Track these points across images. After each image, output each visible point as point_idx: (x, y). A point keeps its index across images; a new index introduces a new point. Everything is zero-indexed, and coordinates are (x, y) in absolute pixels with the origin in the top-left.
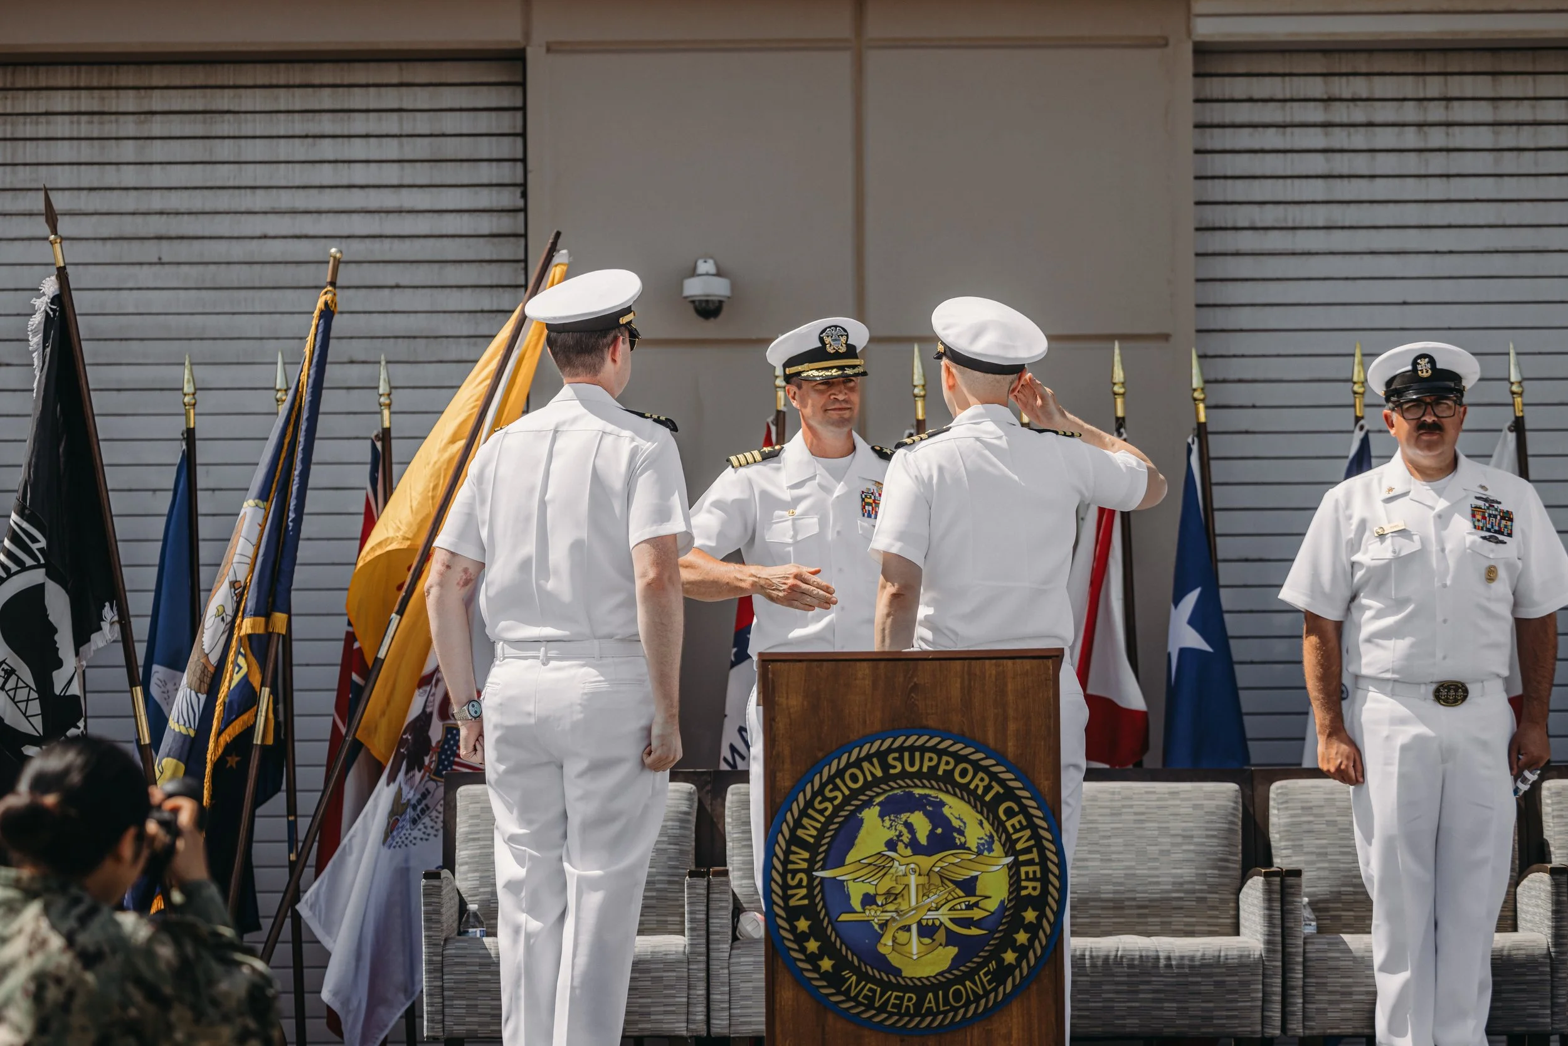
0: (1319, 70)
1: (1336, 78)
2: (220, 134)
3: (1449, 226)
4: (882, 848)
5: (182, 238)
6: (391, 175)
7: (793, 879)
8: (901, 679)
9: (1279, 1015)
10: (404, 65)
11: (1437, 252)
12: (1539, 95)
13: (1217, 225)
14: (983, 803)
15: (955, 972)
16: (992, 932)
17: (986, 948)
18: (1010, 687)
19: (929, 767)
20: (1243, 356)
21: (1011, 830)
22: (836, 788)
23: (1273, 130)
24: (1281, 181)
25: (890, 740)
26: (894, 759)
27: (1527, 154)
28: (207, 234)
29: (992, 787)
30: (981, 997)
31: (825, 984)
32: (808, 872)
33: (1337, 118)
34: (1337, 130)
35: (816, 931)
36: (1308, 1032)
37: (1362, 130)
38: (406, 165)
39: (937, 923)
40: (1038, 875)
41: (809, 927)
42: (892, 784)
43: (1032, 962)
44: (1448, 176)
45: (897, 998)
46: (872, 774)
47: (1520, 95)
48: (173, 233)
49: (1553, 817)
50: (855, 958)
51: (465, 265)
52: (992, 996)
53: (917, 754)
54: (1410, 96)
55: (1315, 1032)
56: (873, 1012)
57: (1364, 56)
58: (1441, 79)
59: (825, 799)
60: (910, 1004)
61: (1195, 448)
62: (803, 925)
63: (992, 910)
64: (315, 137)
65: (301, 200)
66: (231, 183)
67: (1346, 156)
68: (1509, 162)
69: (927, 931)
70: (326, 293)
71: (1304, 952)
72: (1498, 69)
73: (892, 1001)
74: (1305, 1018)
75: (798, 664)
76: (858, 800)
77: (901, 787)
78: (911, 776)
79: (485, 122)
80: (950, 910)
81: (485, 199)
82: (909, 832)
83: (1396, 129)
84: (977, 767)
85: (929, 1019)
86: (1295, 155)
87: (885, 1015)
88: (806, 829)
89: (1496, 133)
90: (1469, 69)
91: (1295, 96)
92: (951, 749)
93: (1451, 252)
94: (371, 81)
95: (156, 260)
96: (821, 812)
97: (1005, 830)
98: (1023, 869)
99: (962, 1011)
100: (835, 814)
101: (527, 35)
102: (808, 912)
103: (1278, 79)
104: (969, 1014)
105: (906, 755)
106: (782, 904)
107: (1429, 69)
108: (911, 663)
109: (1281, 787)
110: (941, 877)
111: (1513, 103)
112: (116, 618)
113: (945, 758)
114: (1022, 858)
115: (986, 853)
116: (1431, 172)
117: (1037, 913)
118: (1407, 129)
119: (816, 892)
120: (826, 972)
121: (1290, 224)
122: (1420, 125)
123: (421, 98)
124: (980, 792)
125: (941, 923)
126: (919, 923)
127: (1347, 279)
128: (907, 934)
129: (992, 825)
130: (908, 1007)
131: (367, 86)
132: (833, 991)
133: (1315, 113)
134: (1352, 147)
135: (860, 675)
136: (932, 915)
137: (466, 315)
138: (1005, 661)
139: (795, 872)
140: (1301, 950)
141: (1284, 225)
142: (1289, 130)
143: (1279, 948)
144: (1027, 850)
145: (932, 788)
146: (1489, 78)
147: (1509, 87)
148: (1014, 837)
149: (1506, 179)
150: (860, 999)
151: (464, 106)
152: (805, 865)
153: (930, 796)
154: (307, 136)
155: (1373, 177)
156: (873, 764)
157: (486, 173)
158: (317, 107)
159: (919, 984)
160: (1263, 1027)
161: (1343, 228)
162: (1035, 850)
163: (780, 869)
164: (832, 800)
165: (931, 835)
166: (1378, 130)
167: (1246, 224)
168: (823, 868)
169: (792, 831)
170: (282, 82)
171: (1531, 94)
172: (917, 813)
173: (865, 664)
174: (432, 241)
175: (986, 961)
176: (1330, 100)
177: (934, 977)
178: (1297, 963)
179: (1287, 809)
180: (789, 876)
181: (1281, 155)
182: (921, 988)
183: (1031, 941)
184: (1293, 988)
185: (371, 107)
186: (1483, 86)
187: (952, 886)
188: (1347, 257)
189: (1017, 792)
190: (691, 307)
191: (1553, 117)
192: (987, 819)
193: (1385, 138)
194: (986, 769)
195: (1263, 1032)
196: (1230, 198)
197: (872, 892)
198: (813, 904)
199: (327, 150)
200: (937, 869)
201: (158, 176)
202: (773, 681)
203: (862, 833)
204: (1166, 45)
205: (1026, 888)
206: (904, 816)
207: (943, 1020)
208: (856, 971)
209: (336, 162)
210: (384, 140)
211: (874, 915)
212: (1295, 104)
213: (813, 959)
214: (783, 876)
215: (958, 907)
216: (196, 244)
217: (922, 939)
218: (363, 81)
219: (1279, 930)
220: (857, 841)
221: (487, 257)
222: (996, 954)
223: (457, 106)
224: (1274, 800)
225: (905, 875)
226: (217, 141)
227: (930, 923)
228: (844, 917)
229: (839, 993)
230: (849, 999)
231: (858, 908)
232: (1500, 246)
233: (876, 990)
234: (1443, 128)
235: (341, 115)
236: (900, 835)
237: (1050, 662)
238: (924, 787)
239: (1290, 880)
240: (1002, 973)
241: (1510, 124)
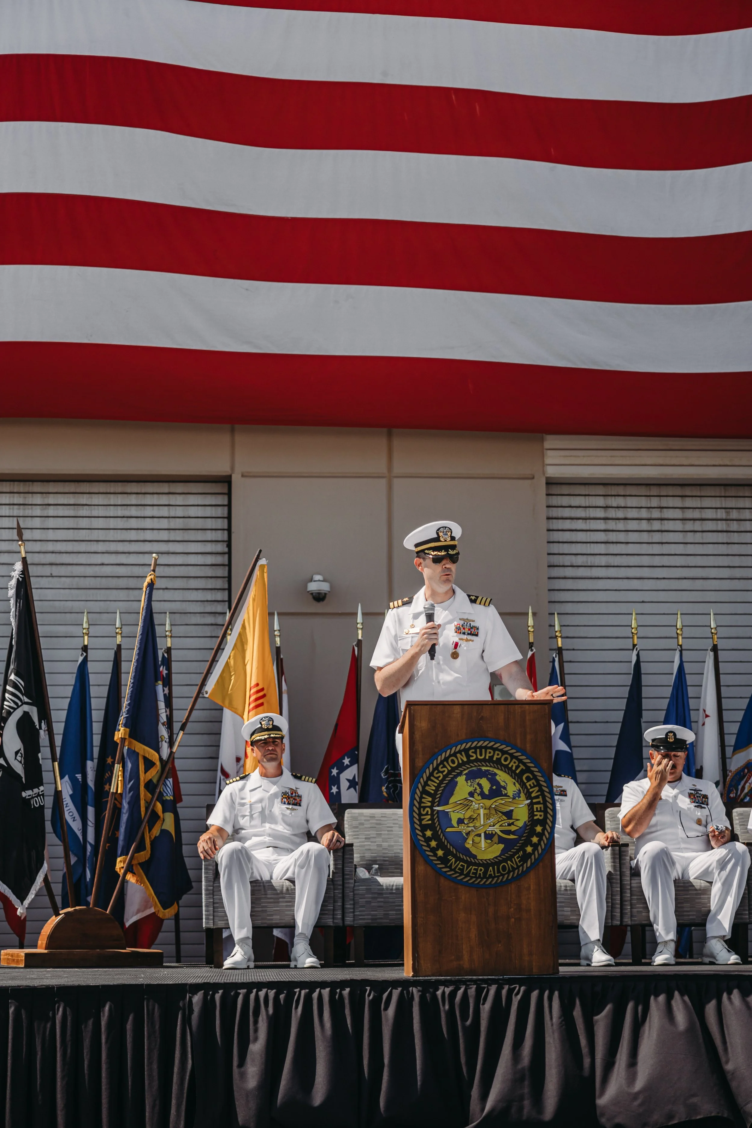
0: (601, 494)
1: (610, 498)
2: (82, 515)
3: (663, 566)
4: (467, 796)
5: (62, 564)
6: (164, 535)
7: (424, 811)
8: (475, 714)
9: (619, 914)
10: (171, 484)
11: (657, 578)
12: (703, 506)
13: (555, 564)
14: (516, 774)
15: (503, 857)
16: (520, 837)
17: (518, 845)
18: (527, 718)
19: (489, 757)
20: (568, 626)
21: (529, 787)
22: (445, 766)
23: (581, 521)
24: (585, 544)
25: (470, 743)
26: (472, 752)
27: (698, 533)
28: (75, 562)
29: (520, 766)
30: (516, 869)
31: (440, 862)
32: (431, 807)
33: (610, 516)
34: (610, 521)
35: (435, 836)
36: (633, 923)
37: (622, 521)
38: (171, 531)
39: (494, 833)
40: (542, 809)
41: (432, 834)
42: (471, 765)
43: (540, 851)
44: (662, 543)
45: (474, 869)
46: (462, 760)
47: (695, 506)
48: (58, 562)
49: (740, 825)
50: (454, 850)
51: (199, 579)
52: (521, 868)
53: (483, 750)
54: (644, 506)
55: (636, 923)
56: (463, 876)
57: (622, 487)
58: (658, 498)
59: (439, 772)
60: (481, 872)
61: (557, 659)
62: (429, 833)
63: (520, 826)
64: (127, 517)
65: (120, 547)
66: (87, 539)
67: (615, 533)
68: (690, 537)
69: (489, 836)
70: (150, 575)
71: (631, 884)
72: (684, 494)
73: (472, 871)
74: (632, 916)
75: (426, 707)
76: (455, 772)
77: (476, 766)
78: (480, 761)
79: (209, 512)
80: (500, 826)
81: (209, 548)
82: (480, 788)
83: (638, 521)
84: (512, 756)
85: (490, 880)
86: (592, 533)
87: (469, 878)
88: (430, 786)
89: (684, 524)
90: (671, 494)
91: (591, 506)
92: (500, 748)
93: (664, 578)
94: (155, 491)
95: (49, 575)
96: (437, 778)
97: (526, 787)
98: (535, 806)
99: (506, 876)
100: (444, 779)
101: (233, 468)
102: (431, 827)
103: (583, 497)
104: (510, 877)
105: (478, 750)
106: (418, 823)
107: (652, 494)
108: (480, 706)
109: (611, 811)
110: (495, 810)
111: (692, 510)
112: (46, 729)
113: (497, 752)
114: (534, 801)
115: (517, 798)
116: (654, 541)
117: (541, 828)
118: (643, 521)
119: (435, 817)
120: (440, 856)
121: (589, 564)
122: (649, 519)
123: (179, 500)
124: (514, 768)
125: (496, 833)
126: (485, 832)
127: (616, 590)
128: (479, 838)
129: (520, 785)
130: (480, 874)
131: (153, 493)
132: (443, 866)
133: (600, 513)
134: (618, 529)
135: (455, 712)
136: (491, 828)
137: (199, 602)
138: (525, 706)
139: (424, 808)
140: (629, 882)
141: (586, 565)
142: (588, 521)
143: (619, 882)
144: (537, 797)
145: (491, 766)
146: (679, 498)
147: (689, 502)
148: (531, 790)
149: (689, 545)
150: (457, 870)
151: (200, 503)
152: (429, 804)
153: (490, 770)
154: (124, 517)
155: (627, 543)
156: (462, 755)
157: (210, 536)
158: (129, 503)
159: (485, 862)
160: (612, 920)
161: (614, 566)
162: (540, 797)
163: (417, 806)
164: (442, 772)
165: (491, 790)
166: (629, 521)
167: (569, 564)
168: (438, 806)
169: (424, 787)
170: (112, 491)
171: (699, 506)
172: (483, 778)
173: (458, 707)
174: (183, 567)
175: (518, 851)
176: (607, 507)
177: (493, 859)
178: (627, 889)
179: (614, 821)
180: (422, 809)
181: (585, 533)
182: (486, 865)
183: (539, 841)
184: (626, 901)
185: (155, 503)
186: (677, 502)
187: (500, 814)
188: (616, 580)
189: (532, 769)
190: (311, 597)
191: (710, 517)
192: (518, 782)
193: (633, 525)
194: (516, 758)
195: (612, 923)
196: (561, 552)
197: (462, 817)
198: (433, 823)
199: (133, 523)
200: (493, 806)
201: (51, 535)
202: (414, 715)
203: (457, 788)
204: (533, 478)
205: (537, 815)
206: (477, 780)
207: (497, 880)
208: (455, 856)
209: (138, 529)
210: (161, 519)
211: (463, 829)
212: (591, 509)
213: (434, 850)
214: (419, 809)
215: (504, 825)
216: (69, 567)
217: (487, 841)
218: (151, 491)
219: (619, 873)
220: (455, 792)
221: (210, 575)
222: (522, 848)
223: (196, 503)
224: (608, 817)
225: (478, 809)
226: (81, 518)
227: (490, 832)
228: (448, 830)
229: (446, 867)
230: (451, 870)
231: (456, 825)
232: (687, 576)
233: (464, 866)
234: (659, 521)
235: (140, 507)
236: (476, 789)
237: (546, 706)
238: (487, 766)
239: (623, 849)
240: (526, 857)
241: (690, 520)
